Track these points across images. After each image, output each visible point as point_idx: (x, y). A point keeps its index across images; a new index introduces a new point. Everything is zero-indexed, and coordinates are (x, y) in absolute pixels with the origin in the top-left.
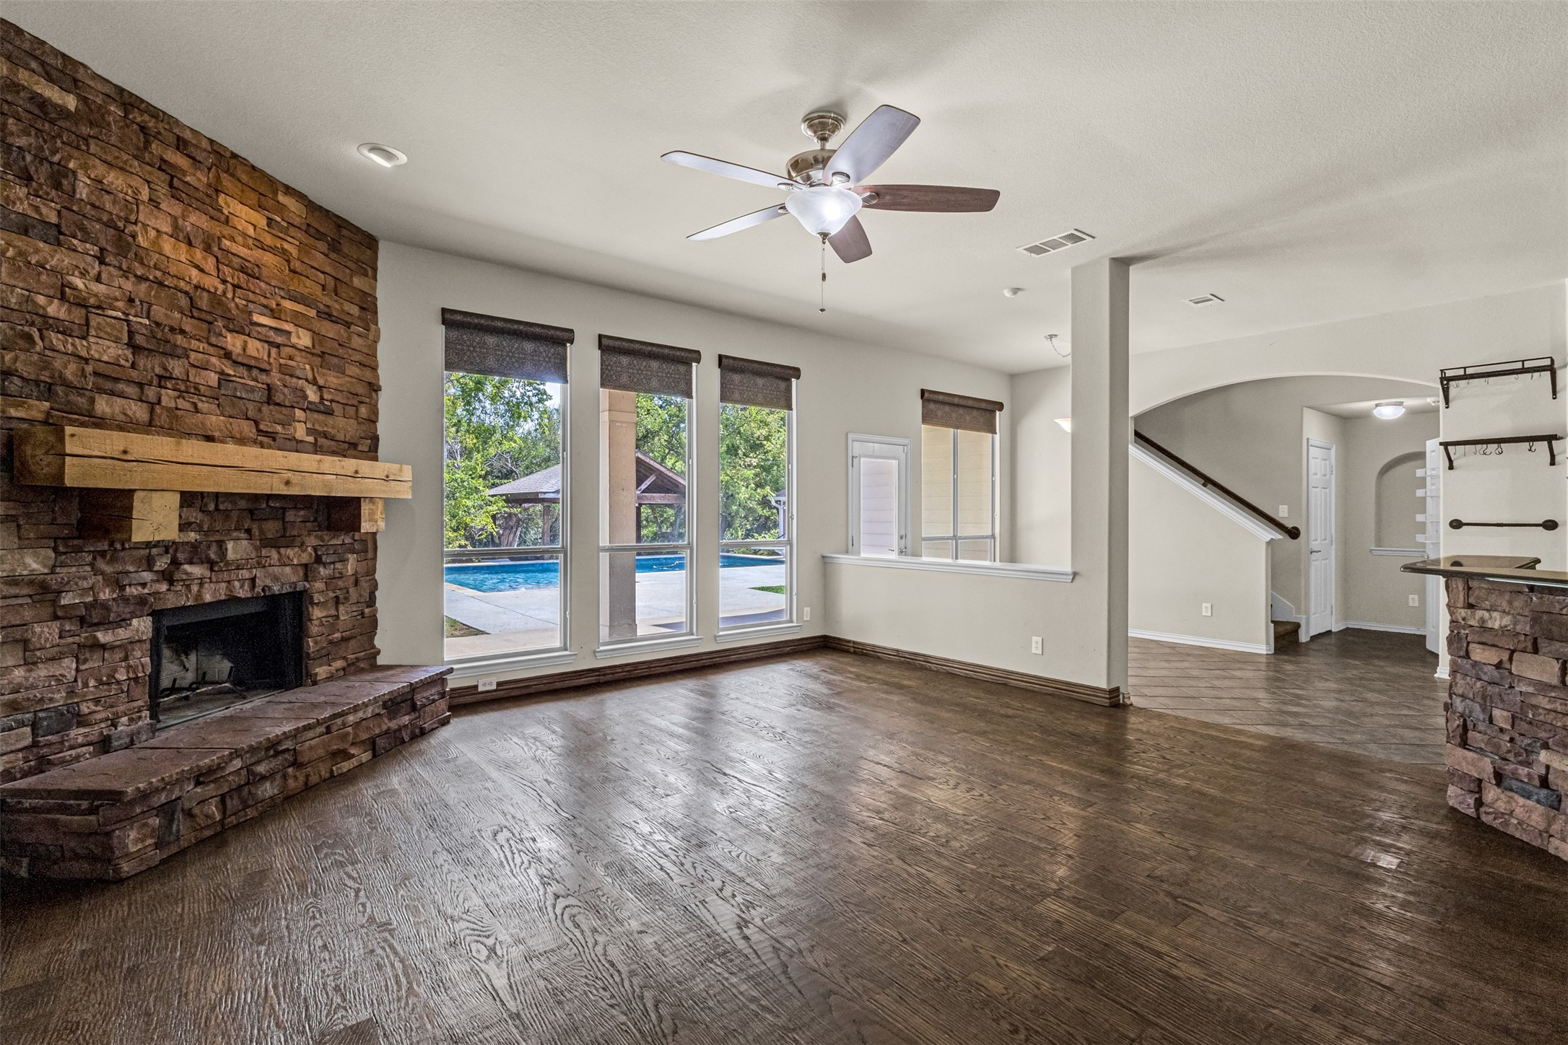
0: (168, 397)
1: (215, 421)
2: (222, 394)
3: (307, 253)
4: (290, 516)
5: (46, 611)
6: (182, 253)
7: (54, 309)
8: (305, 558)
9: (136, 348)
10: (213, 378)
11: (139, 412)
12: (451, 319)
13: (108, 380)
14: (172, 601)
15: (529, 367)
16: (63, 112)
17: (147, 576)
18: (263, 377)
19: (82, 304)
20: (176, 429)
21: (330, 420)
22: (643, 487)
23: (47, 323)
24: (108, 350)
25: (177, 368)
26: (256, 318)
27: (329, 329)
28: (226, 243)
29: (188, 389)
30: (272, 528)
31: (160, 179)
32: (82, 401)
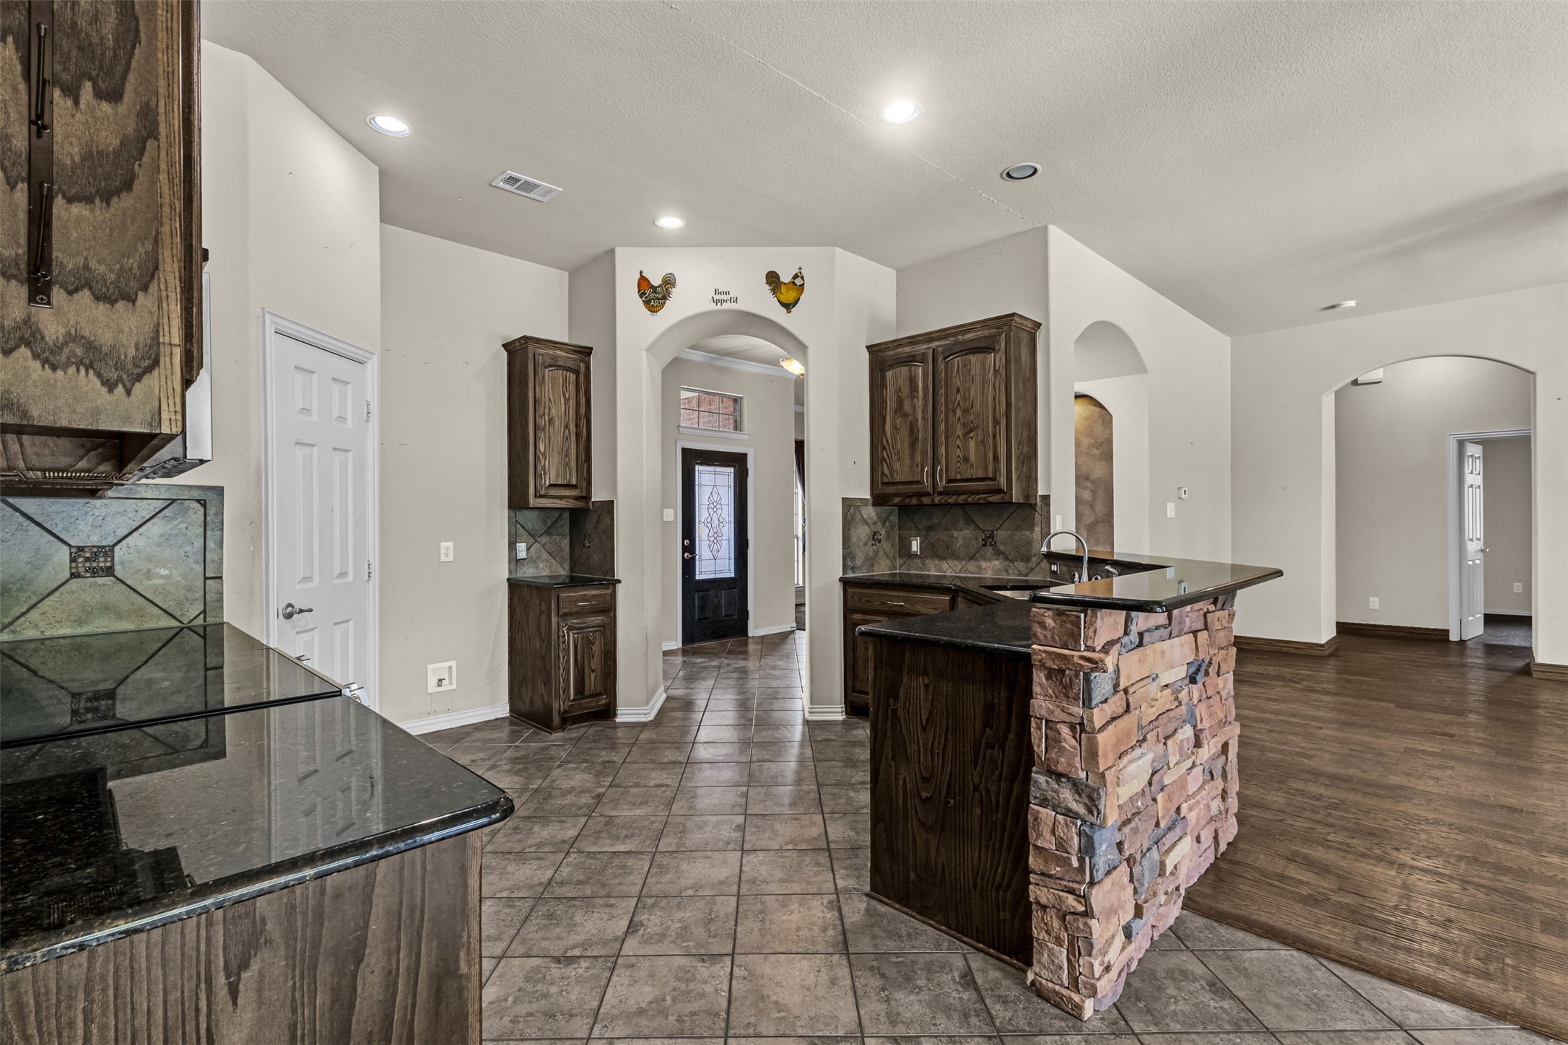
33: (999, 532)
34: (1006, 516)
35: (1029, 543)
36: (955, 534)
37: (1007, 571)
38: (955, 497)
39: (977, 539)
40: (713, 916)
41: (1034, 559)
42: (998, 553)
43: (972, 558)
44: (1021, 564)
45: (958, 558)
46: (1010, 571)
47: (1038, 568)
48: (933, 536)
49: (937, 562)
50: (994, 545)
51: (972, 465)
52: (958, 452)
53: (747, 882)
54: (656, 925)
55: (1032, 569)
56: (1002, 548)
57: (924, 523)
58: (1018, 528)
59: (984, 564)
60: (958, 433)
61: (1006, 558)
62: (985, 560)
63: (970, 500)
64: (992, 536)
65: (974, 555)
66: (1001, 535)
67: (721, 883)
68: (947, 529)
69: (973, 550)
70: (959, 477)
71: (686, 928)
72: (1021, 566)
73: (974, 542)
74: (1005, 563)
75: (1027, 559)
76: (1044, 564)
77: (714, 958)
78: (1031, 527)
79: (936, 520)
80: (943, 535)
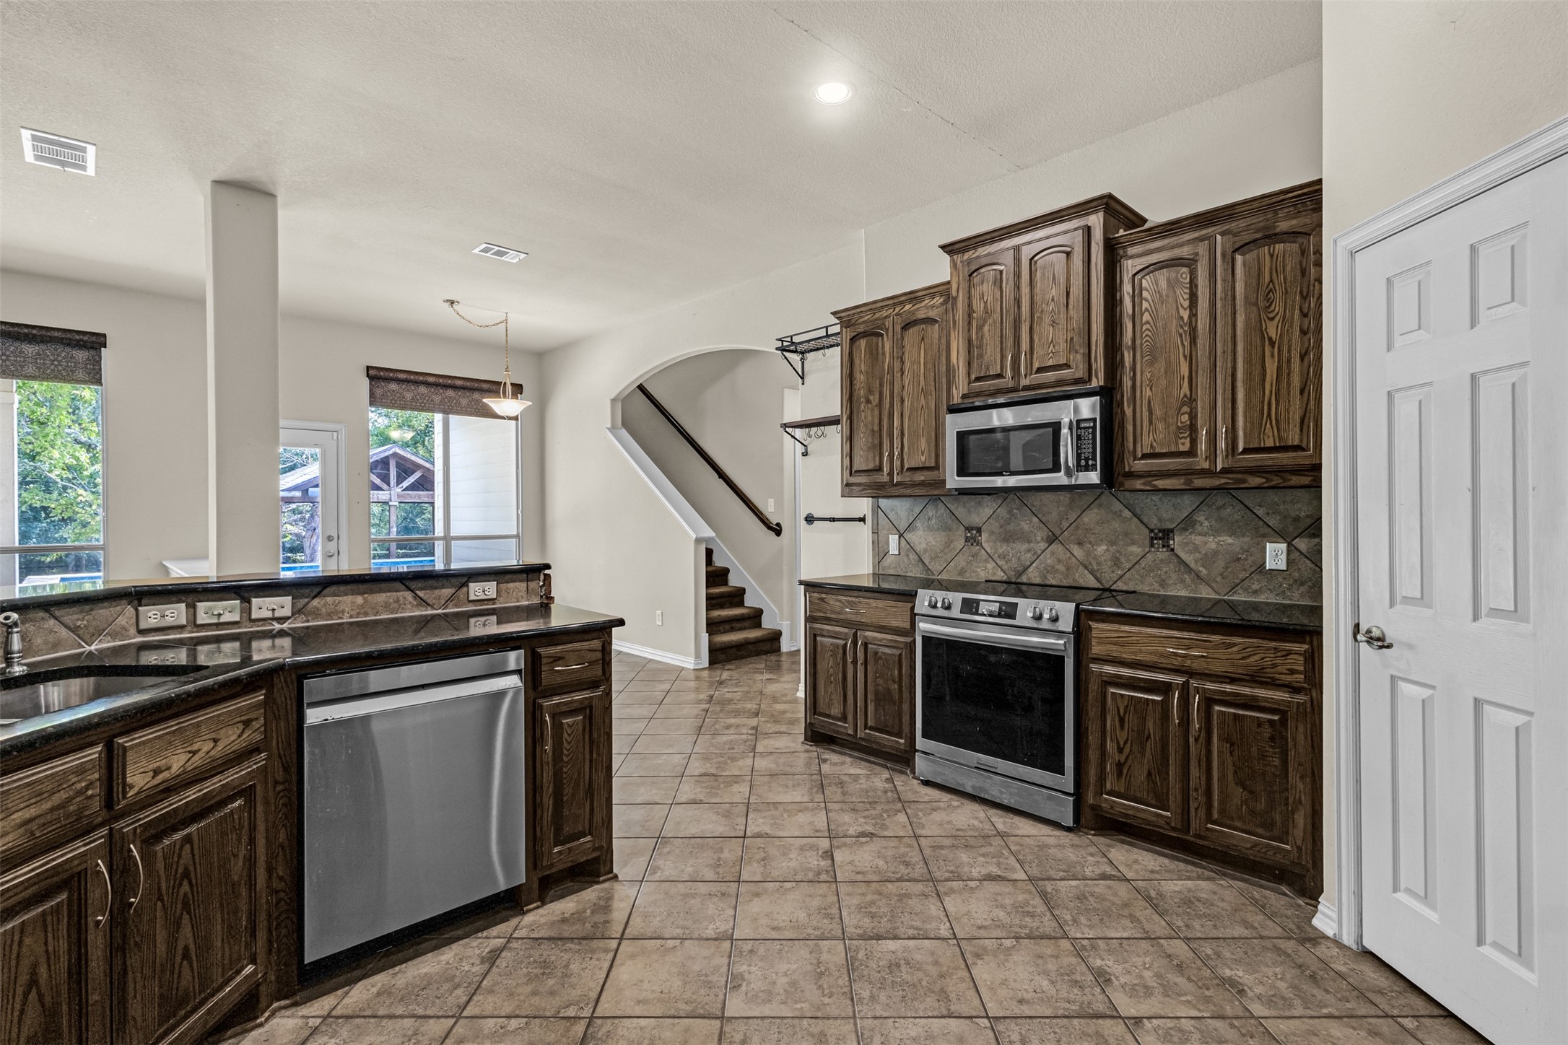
22: (405, 484)
40: (762, 862)
53: (729, 895)
54: (810, 856)
67: (757, 895)
71: (784, 854)
77: (758, 836)
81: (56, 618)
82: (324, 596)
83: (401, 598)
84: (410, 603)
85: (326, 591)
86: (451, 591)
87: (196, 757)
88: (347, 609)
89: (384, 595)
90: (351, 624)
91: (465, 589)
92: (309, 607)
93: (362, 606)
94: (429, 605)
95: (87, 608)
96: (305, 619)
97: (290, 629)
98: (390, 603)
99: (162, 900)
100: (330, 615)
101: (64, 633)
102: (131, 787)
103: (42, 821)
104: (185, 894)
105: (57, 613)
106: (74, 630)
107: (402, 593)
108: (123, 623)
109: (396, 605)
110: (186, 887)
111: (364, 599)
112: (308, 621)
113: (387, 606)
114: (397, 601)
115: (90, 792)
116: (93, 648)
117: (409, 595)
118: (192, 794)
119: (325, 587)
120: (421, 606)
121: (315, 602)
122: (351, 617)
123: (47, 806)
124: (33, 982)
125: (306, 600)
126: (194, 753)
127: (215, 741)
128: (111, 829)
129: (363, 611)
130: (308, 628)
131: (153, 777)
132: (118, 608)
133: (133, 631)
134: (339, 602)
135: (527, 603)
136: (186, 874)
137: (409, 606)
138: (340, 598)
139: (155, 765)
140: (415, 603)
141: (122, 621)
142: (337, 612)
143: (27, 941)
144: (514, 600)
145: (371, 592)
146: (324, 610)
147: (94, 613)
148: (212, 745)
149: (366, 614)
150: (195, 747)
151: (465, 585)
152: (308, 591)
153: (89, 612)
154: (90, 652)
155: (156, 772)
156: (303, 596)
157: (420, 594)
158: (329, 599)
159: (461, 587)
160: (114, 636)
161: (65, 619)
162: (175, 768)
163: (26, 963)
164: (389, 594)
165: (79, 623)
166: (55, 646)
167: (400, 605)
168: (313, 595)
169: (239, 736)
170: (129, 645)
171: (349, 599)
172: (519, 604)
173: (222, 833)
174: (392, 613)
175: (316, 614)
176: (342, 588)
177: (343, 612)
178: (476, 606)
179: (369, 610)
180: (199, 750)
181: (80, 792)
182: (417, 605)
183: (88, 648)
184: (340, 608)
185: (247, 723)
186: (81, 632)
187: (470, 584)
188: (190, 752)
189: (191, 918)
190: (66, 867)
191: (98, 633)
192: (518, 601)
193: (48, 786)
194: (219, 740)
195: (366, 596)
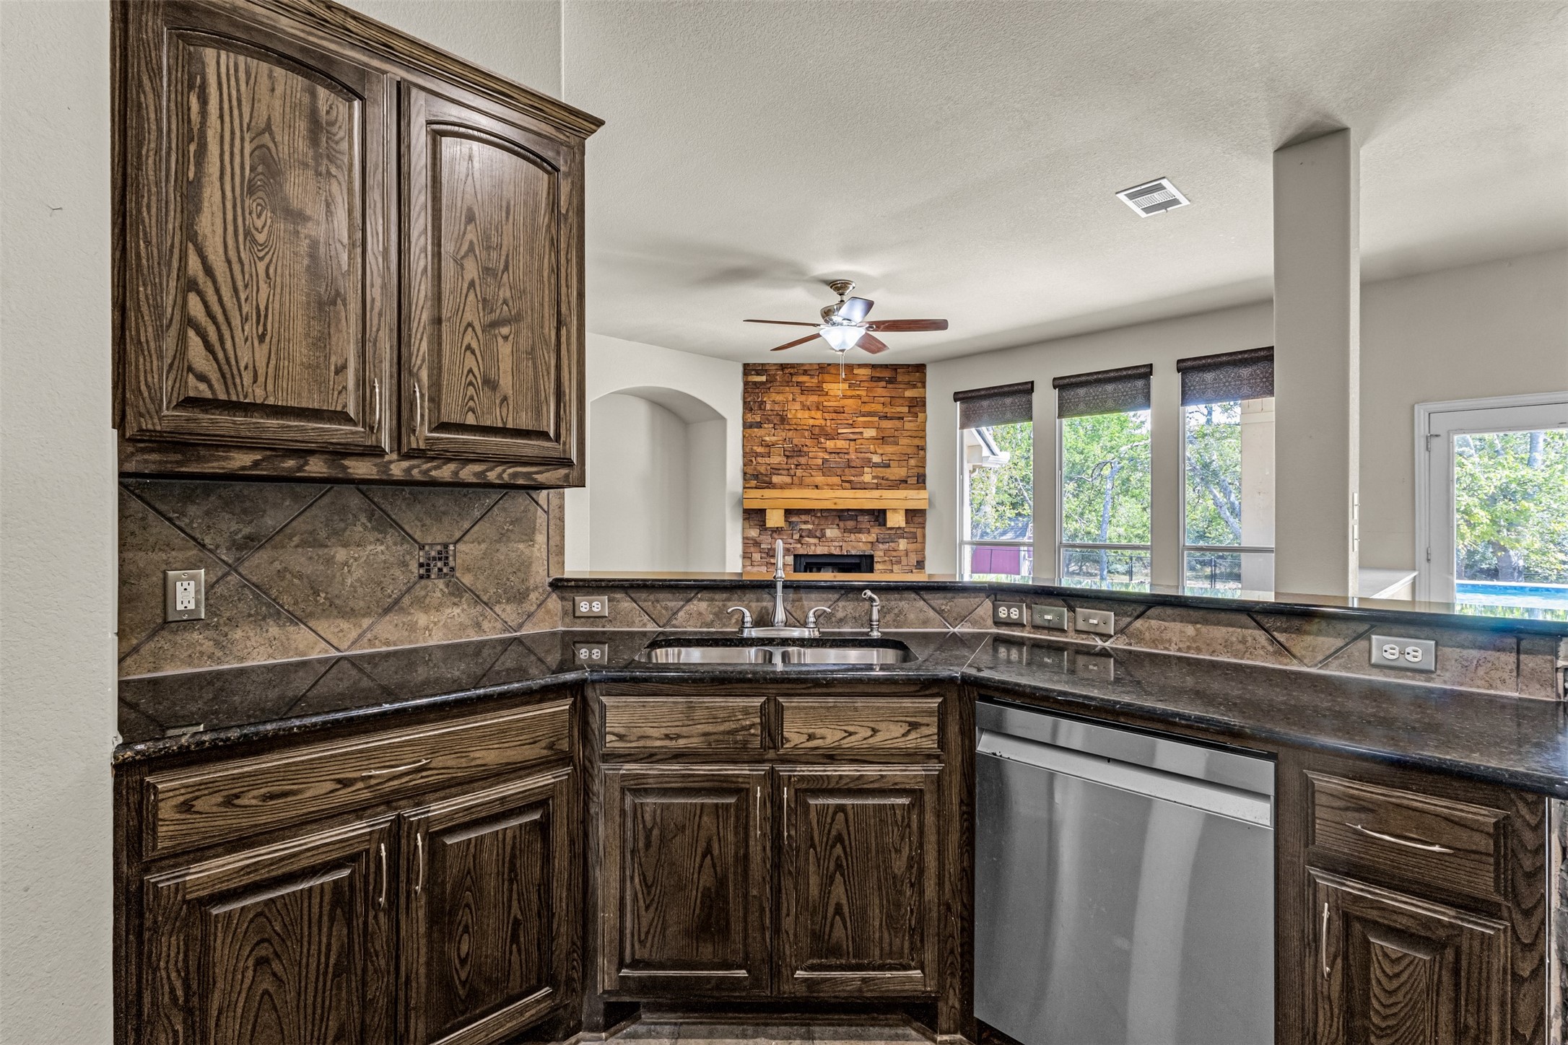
0: (799, 473)
1: (819, 479)
2: (825, 469)
3: (871, 392)
4: (860, 518)
5: (758, 550)
6: (807, 414)
7: (760, 450)
8: (870, 539)
9: (788, 457)
10: (820, 462)
11: (788, 480)
12: (958, 397)
13: (776, 470)
14: (801, 552)
15: (985, 417)
16: (762, 383)
17: (791, 541)
18: (846, 456)
19: (768, 446)
20: (801, 485)
21: (888, 470)
23: (757, 455)
24: (776, 459)
25: (803, 460)
26: (840, 431)
27: (886, 424)
28: (825, 404)
29: (808, 467)
30: (850, 524)
31: (797, 390)
32: (767, 479)
33: (460, 547)
34: (477, 514)
35: (524, 566)
36: (341, 554)
37: (478, 625)
38: (452, 467)
39: (404, 564)
41: (533, 596)
42: (458, 591)
43: (392, 607)
44: (508, 608)
45: (348, 613)
46: (486, 625)
47: (541, 613)
48: (260, 564)
49: (274, 630)
50: (448, 574)
51: (505, 399)
52: (470, 362)
55: (530, 615)
56: (467, 580)
57: (230, 525)
58: (503, 537)
59: (422, 619)
60: (469, 317)
61: (478, 599)
62: (426, 609)
63: (492, 476)
64: (443, 557)
65: (397, 601)
66: (466, 552)
68: (312, 541)
69: (393, 590)
70: (470, 420)
72: (509, 612)
73: (397, 572)
74: (476, 611)
75: (520, 597)
76: (554, 603)
78: (529, 537)
79: (271, 521)
80: (298, 560)
81: (924, 600)
82: (1148, 618)
83: (1249, 639)
84: (1263, 647)
85: (1151, 612)
86: (1339, 642)
87: (853, 738)
88: (1174, 639)
89: (1224, 629)
90: (1180, 658)
91: (1362, 644)
92: (1132, 628)
93: (1194, 640)
94: (1294, 656)
95: (949, 595)
96: (1127, 641)
97: (1112, 648)
98: (1232, 643)
99: (815, 849)
100: (1154, 642)
101: (932, 613)
102: (788, 741)
103: (716, 737)
104: (838, 857)
105: (926, 597)
106: (940, 612)
107: (1250, 631)
108: (981, 613)
109: (1241, 646)
110: (838, 850)
111: (1197, 630)
112: (1131, 645)
113: (1227, 645)
114: (1244, 641)
115: (752, 731)
116: (956, 630)
117: (1261, 636)
118: (848, 770)
119: (1150, 608)
120: (1280, 654)
121: (1138, 624)
122: (1179, 650)
123: (721, 728)
124: (708, 851)
125: (1129, 619)
126: (851, 734)
127: (875, 731)
128: (773, 768)
129: (1194, 646)
130: (1130, 652)
131: (808, 740)
132: (977, 600)
133: (990, 622)
134: (1165, 629)
135: (1516, 695)
136: (839, 838)
137: (1262, 653)
138: (1166, 624)
139: (811, 731)
140: (1270, 649)
141: (980, 611)
142: (1162, 641)
143: (705, 818)
144: (1480, 682)
145: (1206, 622)
146: (1147, 634)
147: (956, 600)
148: (870, 733)
149: (1199, 650)
150: (851, 729)
151: (1365, 636)
152: (1130, 609)
153: (951, 599)
154: (954, 633)
155: (811, 737)
156: (1125, 614)
157: (1281, 637)
158: (1154, 623)
159: (1355, 639)
160: (974, 624)
161: (932, 602)
162: (829, 741)
163: (703, 834)
164: (1231, 629)
165: (943, 607)
166: (925, 623)
167: (1248, 651)
168: (1135, 614)
169: (904, 735)
170: (988, 634)
171: (1177, 626)
172: (1492, 692)
173: (880, 820)
174: (1235, 656)
175: (1139, 638)
176: (1169, 611)
177: (1170, 641)
178: (1385, 675)
179: (1203, 646)
180: (856, 733)
181: (744, 728)
182: (1275, 653)
183: (952, 630)
184: (1167, 636)
185: (914, 726)
186: (946, 615)
187: (1374, 637)
188: (845, 731)
189: (845, 881)
190: (734, 779)
191: (962, 619)
192: (1491, 687)
193: (722, 714)
194: (878, 731)
195: (1199, 626)
